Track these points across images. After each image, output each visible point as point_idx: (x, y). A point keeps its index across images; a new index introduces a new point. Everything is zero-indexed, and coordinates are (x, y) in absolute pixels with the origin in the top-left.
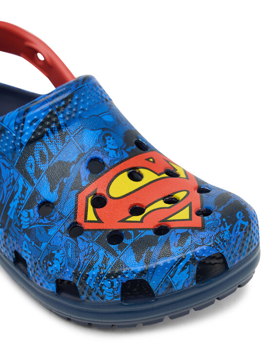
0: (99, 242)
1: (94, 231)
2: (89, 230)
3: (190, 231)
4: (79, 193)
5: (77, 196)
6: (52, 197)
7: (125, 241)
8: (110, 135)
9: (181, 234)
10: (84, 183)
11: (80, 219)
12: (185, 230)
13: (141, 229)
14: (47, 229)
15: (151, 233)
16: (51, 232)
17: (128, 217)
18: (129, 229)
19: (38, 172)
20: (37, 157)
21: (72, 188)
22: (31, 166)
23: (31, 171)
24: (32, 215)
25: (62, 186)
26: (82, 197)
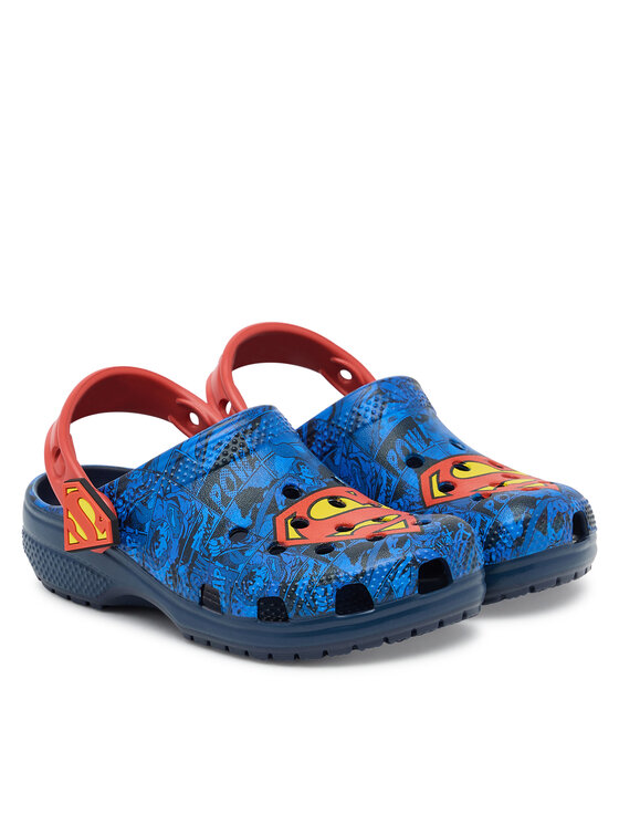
0: (306, 554)
1: (299, 546)
2: (293, 546)
4: (277, 516)
5: (274, 519)
6: (245, 522)
7: (336, 550)
8: (304, 465)
10: (280, 508)
11: (281, 538)
14: (242, 552)
15: (364, 541)
16: (249, 553)
17: (336, 533)
18: (339, 541)
19: (225, 500)
20: (224, 485)
21: (268, 513)
22: (217, 495)
23: (217, 500)
24: (222, 542)
25: (256, 511)
26: (280, 519)
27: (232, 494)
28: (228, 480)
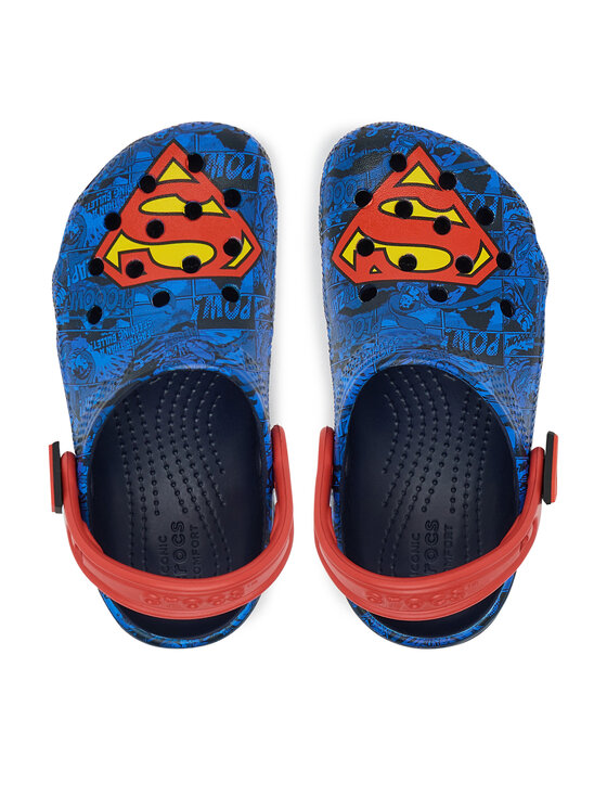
0: (500, 228)
1: (494, 241)
2: (497, 247)
3: (432, 152)
4: (474, 286)
5: (477, 287)
6: (496, 307)
7: (483, 203)
8: (402, 308)
9: (441, 156)
10: (463, 289)
12: (434, 156)
13: (462, 199)
14: (522, 290)
15: (459, 186)
16: (522, 283)
17: (458, 224)
18: (470, 210)
19: (491, 338)
20: (483, 347)
21: (477, 295)
22: (492, 348)
23: (495, 345)
24: (521, 318)
25: (482, 306)
26: (475, 281)
27: (484, 335)
28: (478, 345)
